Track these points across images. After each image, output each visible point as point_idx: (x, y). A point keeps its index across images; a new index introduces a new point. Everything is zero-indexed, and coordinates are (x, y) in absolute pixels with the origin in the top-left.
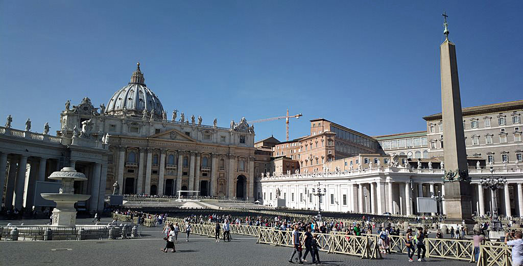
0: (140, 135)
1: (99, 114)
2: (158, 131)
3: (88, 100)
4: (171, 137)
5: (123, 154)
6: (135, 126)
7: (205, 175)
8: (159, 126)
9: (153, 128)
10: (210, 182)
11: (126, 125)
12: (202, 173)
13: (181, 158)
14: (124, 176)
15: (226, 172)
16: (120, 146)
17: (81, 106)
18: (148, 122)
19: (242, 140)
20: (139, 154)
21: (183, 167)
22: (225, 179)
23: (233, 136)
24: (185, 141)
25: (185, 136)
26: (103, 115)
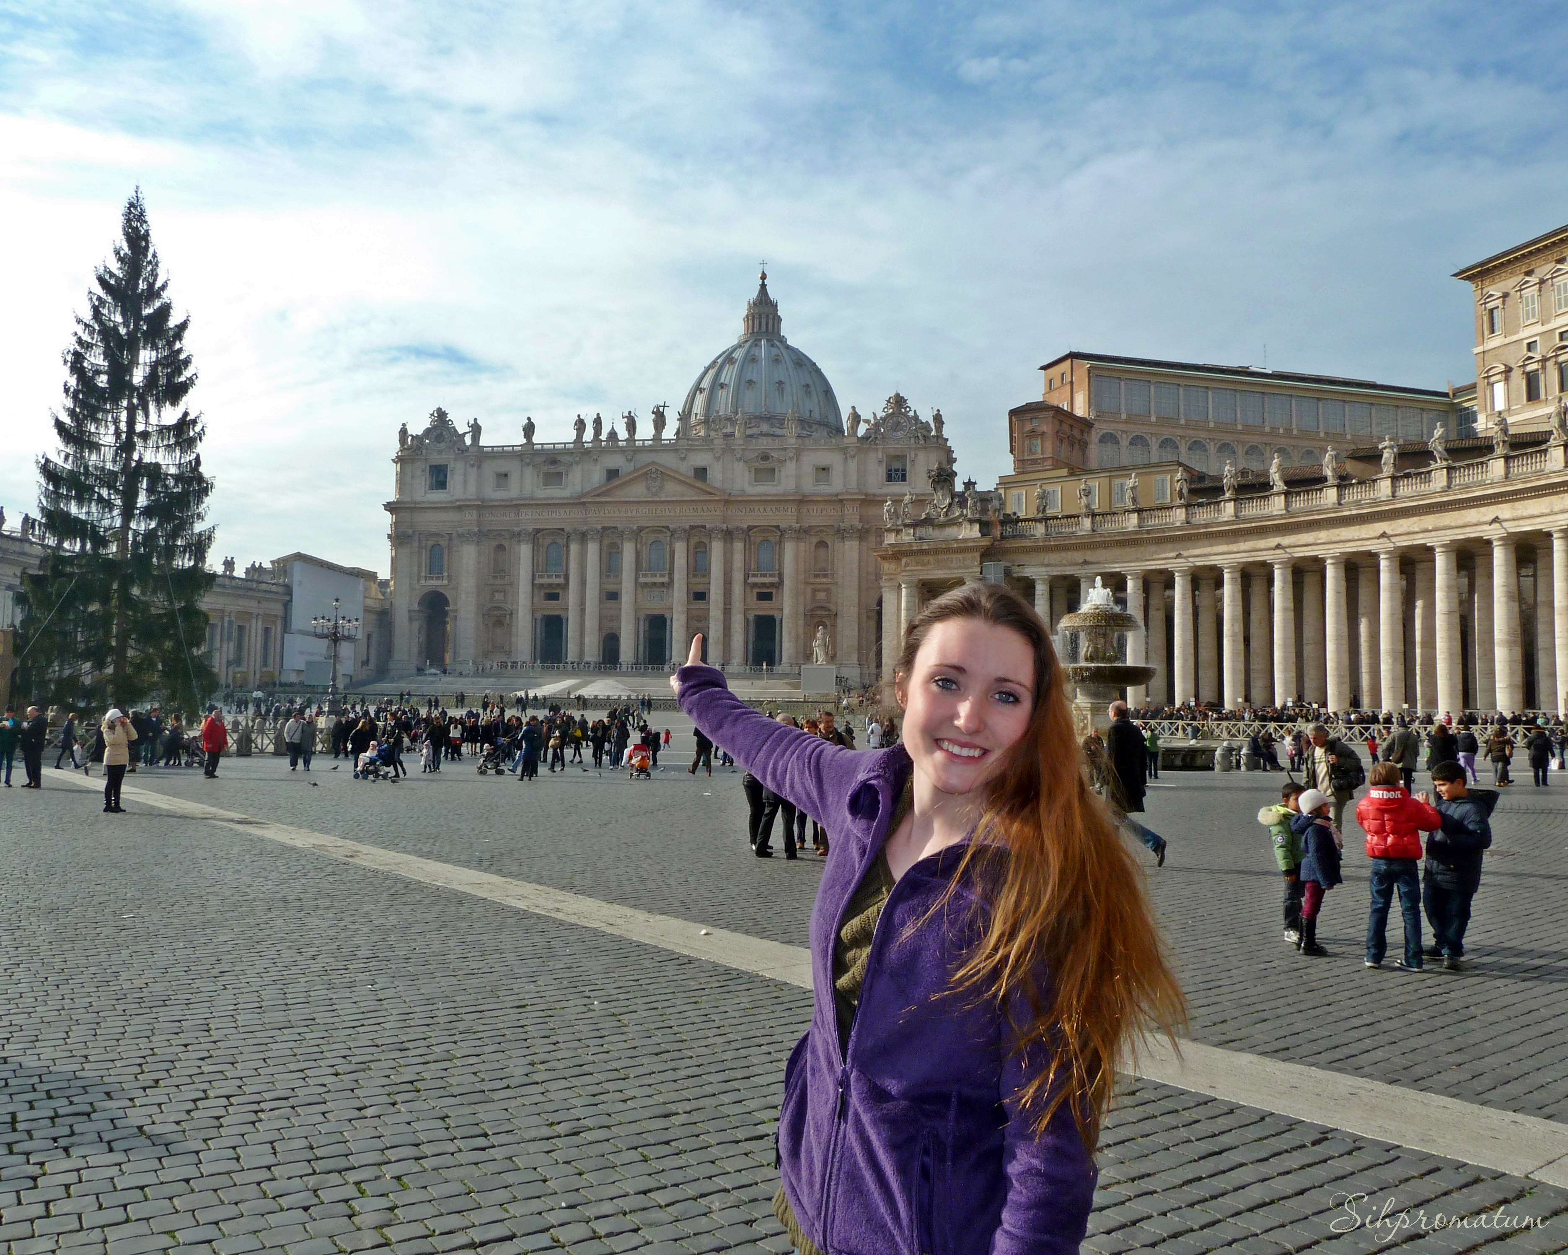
0: (567, 493)
1: (468, 447)
2: (613, 474)
3: (441, 416)
4: (648, 489)
5: (526, 550)
6: (552, 469)
7: (765, 597)
8: (615, 461)
9: (598, 467)
10: (781, 620)
11: (531, 468)
12: (755, 591)
13: (680, 548)
14: (533, 612)
15: (837, 583)
16: (516, 529)
17: (427, 432)
18: (587, 452)
19: (896, 470)
20: (568, 547)
21: (691, 576)
22: (832, 607)
23: (855, 461)
24: (691, 495)
25: (688, 481)
26: (475, 449)
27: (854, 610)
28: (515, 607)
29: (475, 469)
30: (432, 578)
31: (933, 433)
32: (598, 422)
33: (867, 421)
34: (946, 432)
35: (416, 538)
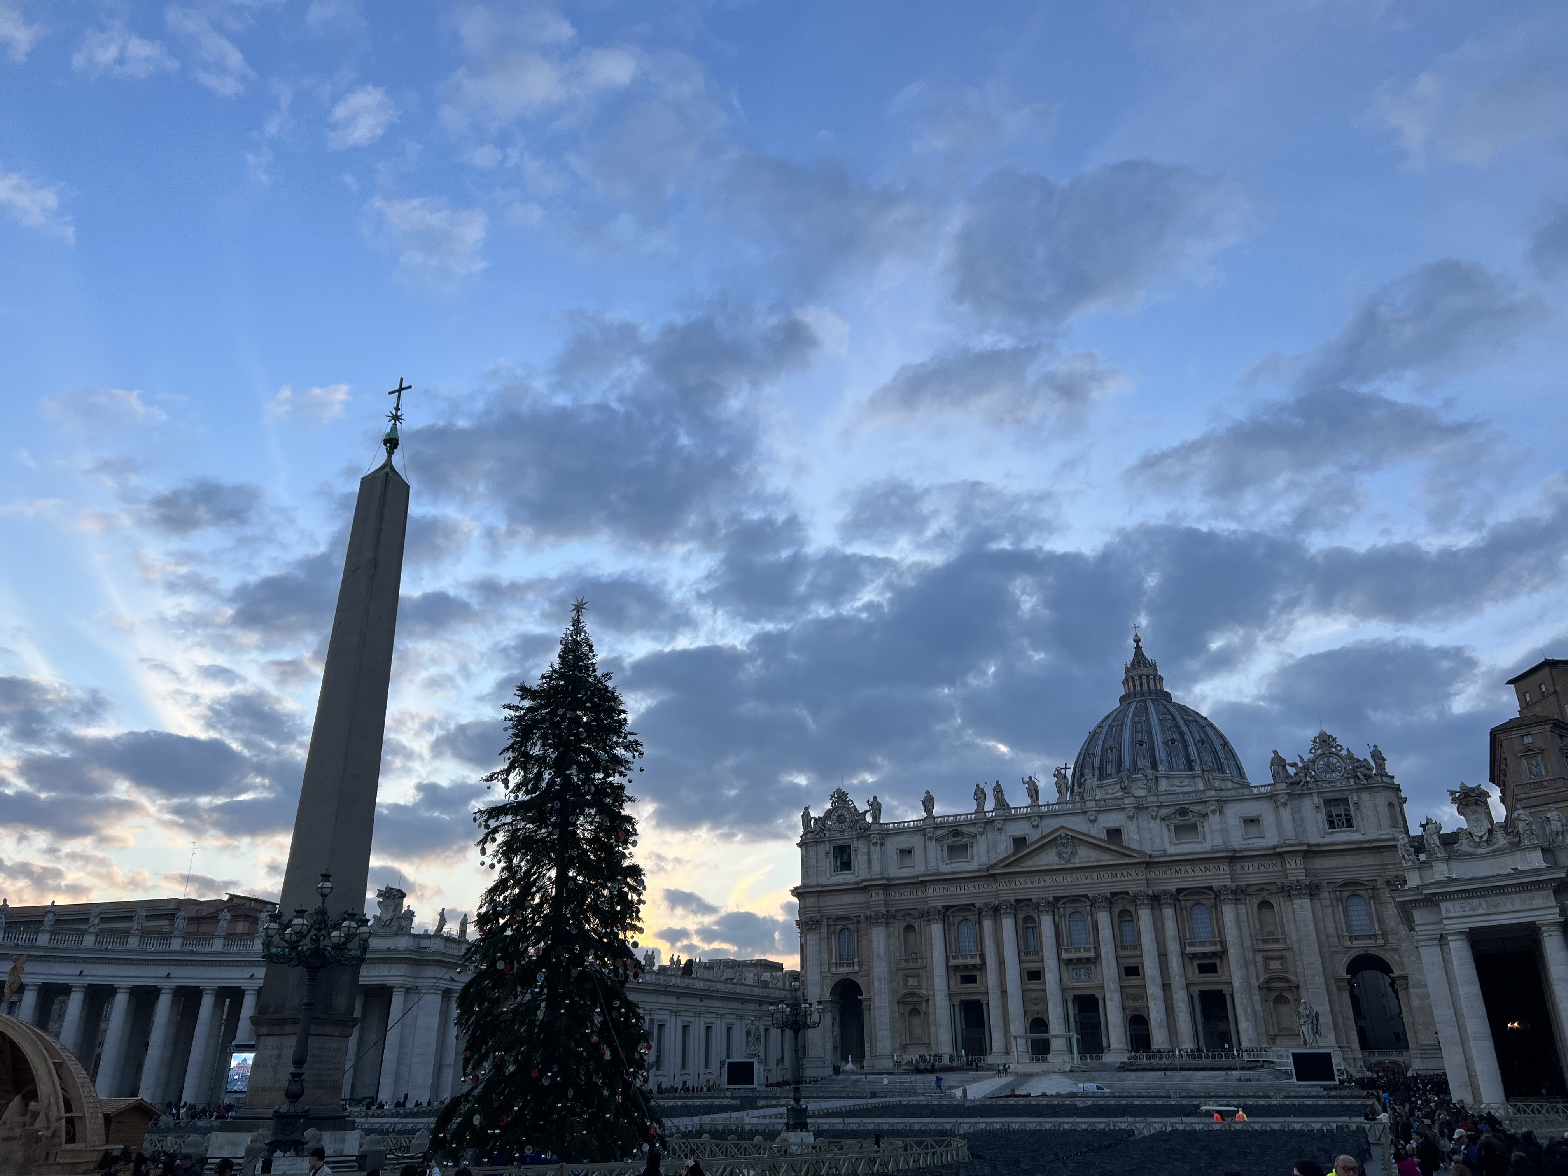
0: (974, 866)
1: (870, 826)
2: (1019, 842)
3: (841, 796)
4: (1059, 855)
5: (937, 929)
6: (956, 842)
8: (1020, 829)
9: (1004, 837)
10: (1232, 995)
11: (934, 842)
12: (1196, 962)
13: (1103, 918)
14: (951, 996)
15: (1290, 949)
16: (925, 907)
17: (829, 813)
18: (990, 822)
19: (1337, 816)
20: (980, 923)
21: (1119, 949)
22: (1292, 977)
23: (1288, 808)
24: (1106, 859)
25: (1102, 844)
26: (876, 827)
27: (1320, 981)
28: (931, 993)
29: (878, 847)
30: (842, 965)
31: (1374, 772)
32: (998, 790)
33: (1294, 765)
34: (1389, 769)
35: (825, 922)
